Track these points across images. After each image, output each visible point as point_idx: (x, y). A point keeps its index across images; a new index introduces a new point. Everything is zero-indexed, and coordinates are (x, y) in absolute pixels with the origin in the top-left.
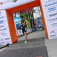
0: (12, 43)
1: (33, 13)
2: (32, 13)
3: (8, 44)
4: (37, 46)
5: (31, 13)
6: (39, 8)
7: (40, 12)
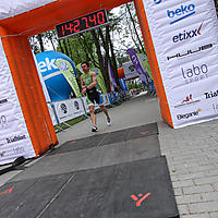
0: (34, 155)
1: (111, 33)
2: (108, 31)
3: (21, 160)
4: (130, 158)
5: (100, 32)
6: (133, 12)
7: (137, 25)
